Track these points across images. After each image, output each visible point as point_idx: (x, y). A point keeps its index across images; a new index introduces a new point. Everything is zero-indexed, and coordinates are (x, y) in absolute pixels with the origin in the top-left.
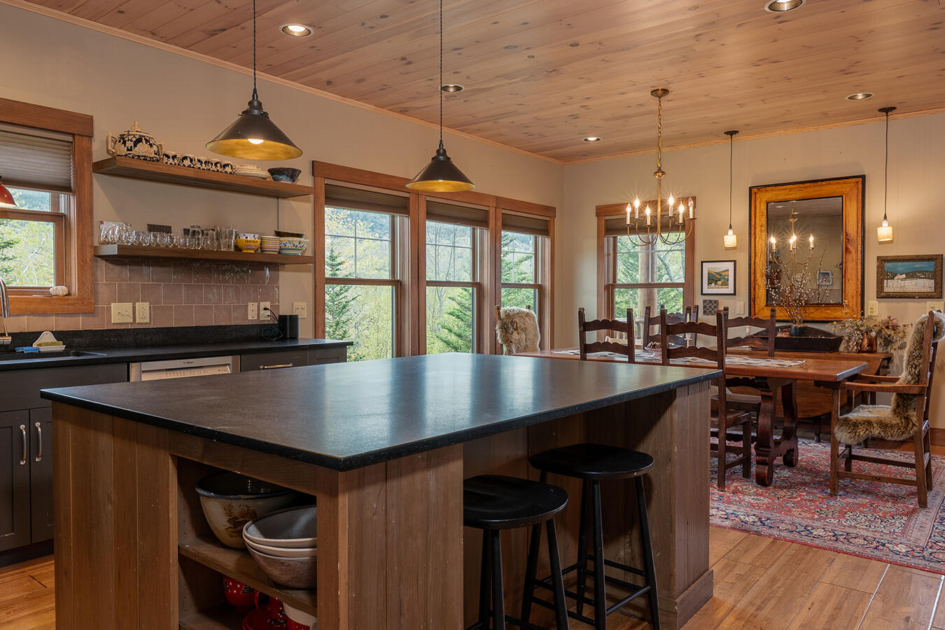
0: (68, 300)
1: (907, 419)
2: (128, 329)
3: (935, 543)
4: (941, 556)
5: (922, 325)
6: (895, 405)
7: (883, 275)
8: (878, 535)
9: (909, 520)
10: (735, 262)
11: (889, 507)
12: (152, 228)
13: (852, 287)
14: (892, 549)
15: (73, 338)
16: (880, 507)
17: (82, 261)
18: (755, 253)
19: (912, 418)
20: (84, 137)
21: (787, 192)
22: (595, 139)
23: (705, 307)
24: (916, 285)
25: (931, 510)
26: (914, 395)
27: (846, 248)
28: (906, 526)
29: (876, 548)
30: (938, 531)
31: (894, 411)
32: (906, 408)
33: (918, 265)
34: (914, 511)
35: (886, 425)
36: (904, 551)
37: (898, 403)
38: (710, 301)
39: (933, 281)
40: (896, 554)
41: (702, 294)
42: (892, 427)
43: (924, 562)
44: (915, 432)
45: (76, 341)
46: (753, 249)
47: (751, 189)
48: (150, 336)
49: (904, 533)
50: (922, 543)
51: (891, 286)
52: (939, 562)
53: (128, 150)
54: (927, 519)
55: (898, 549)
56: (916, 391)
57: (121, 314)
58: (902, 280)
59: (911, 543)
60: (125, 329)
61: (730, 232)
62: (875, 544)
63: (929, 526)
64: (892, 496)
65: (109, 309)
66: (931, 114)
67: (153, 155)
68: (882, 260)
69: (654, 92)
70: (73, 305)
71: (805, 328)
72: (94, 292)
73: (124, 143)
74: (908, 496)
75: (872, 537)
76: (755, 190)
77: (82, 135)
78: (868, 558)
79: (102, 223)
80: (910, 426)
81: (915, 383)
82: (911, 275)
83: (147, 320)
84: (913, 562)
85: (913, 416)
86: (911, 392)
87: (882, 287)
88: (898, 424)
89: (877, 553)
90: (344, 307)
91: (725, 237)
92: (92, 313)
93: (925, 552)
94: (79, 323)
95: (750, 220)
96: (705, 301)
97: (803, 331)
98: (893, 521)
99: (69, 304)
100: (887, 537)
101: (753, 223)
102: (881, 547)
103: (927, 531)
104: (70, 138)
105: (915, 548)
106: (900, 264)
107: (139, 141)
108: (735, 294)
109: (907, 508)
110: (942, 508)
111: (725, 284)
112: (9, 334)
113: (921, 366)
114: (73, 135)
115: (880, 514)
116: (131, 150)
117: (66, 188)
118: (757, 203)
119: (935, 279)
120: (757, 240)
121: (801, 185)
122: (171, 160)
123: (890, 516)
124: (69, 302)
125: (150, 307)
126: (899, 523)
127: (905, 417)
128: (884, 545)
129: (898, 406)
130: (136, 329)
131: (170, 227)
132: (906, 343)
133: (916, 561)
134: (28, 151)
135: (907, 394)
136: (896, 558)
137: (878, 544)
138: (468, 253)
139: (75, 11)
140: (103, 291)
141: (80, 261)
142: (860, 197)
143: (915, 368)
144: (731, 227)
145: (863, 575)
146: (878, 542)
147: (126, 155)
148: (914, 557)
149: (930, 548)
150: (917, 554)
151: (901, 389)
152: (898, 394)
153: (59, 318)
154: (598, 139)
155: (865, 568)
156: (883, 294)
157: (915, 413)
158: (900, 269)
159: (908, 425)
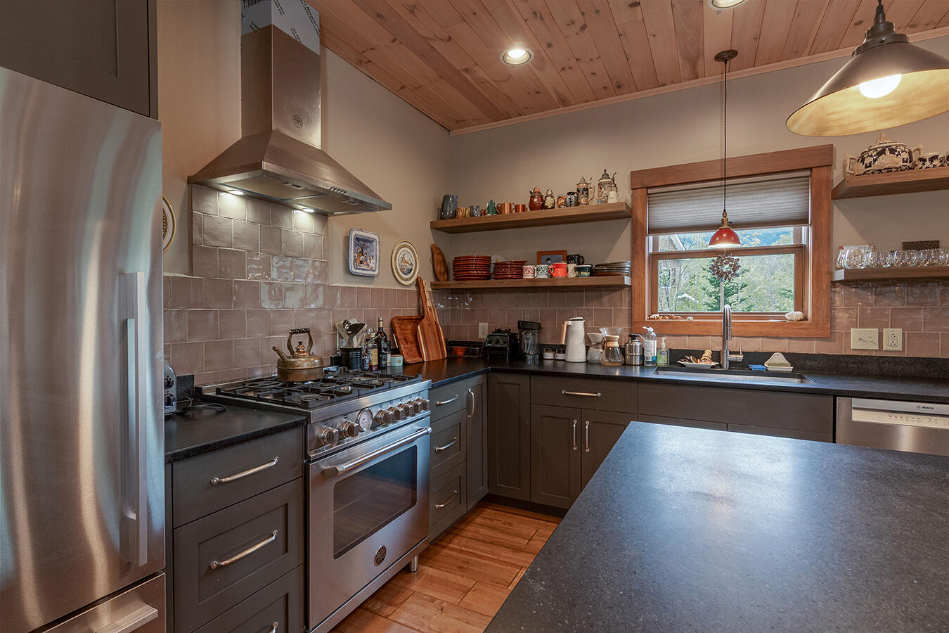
0: (801, 324)
2: (870, 356)
12: (908, 246)
15: (805, 360)
17: (817, 287)
20: (822, 168)
45: (808, 364)
48: (901, 367)
53: (866, 167)
57: (861, 340)
60: (867, 356)
65: (848, 335)
67: (901, 164)
70: (806, 329)
72: (832, 318)
73: (863, 161)
77: (820, 167)
79: (841, 248)
83: (900, 348)
92: (828, 338)
94: (812, 347)
99: (802, 329)
104: (808, 173)
107: (882, 152)
112: (743, 353)
114: (811, 169)
116: (870, 166)
117: (802, 221)
122: (928, 163)
124: (803, 326)
125: (903, 334)
130: (881, 357)
131: (938, 241)
134: (767, 195)
139: (813, 50)
140: (842, 317)
141: (815, 288)
147: (864, 173)
153: (793, 341)
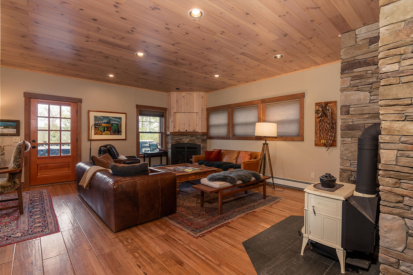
1: (15, 182)
3: (31, 226)
4: (36, 230)
5: (20, 146)
6: (8, 178)
8: (6, 234)
9: (17, 222)
11: (7, 219)
14: (14, 237)
16: (3, 221)
19: (17, 182)
24: (8, 131)
25: (25, 214)
26: (17, 173)
28: (17, 224)
29: (7, 239)
30: (31, 221)
31: (8, 181)
32: (14, 178)
34: (18, 217)
35: (5, 187)
36: (20, 235)
37: (10, 177)
40: (17, 238)
42: (7, 187)
43: (30, 236)
44: (18, 187)
49: (17, 228)
50: (27, 229)
52: (36, 233)
54: (25, 218)
55: (17, 235)
56: (18, 171)
59: (22, 230)
62: (6, 238)
63: (27, 221)
64: (6, 214)
66: (14, 69)
74: (13, 212)
75: (3, 236)
78: (5, 245)
80: (16, 185)
81: (17, 168)
82: (6, 127)
84: (26, 238)
85: (17, 181)
86: (16, 172)
88: (10, 185)
89: (8, 241)
93: (29, 232)
98: (11, 224)
100: (11, 232)
102: (9, 238)
103: (27, 223)
105: (24, 232)
109: (15, 217)
110: (29, 212)
113: (20, 161)
115: (4, 224)
119: (16, 129)
123: (8, 223)
126: (13, 224)
127: (13, 182)
128: (10, 237)
129: (10, 178)
132: (4, 153)
133: (27, 237)
135: (14, 173)
136: (18, 239)
137: (7, 237)
143: (18, 163)
145: (5, 255)
146: (7, 236)
148: (25, 236)
149: (31, 229)
150: (26, 234)
151: (11, 171)
152: (9, 174)
155: (5, 251)
157: (18, 180)
159: (15, 185)
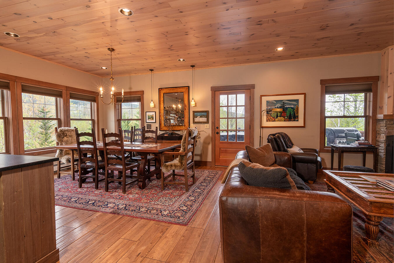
1: (182, 163)
3: (180, 208)
4: (177, 214)
7: (194, 117)
9: (179, 198)
10: (155, 112)
11: (177, 193)
13: (186, 120)
14: (163, 213)
18: (161, 109)
21: (169, 90)
22: (105, 68)
23: (147, 127)
24: (202, 119)
25: (190, 191)
27: (185, 108)
29: (157, 214)
30: (184, 202)
31: (179, 161)
32: (182, 160)
33: (203, 114)
34: (183, 194)
38: (149, 125)
39: (206, 118)
40: (162, 216)
41: (146, 122)
46: (160, 108)
47: (159, 89)
50: (175, 209)
51: (197, 120)
54: (185, 197)
58: (199, 118)
59: (172, 209)
61: (152, 102)
63: (183, 200)
64: (181, 188)
68: (194, 112)
69: (109, 49)
71: (172, 133)
76: (160, 89)
81: (184, 152)
82: (201, 117)
87: (194, 120)
89: (156, 217)
90: (50, 127)
91: (150, 104)
93: (173, 213)
95: (159, 99)
96: (147, 125)
97: (172, 134)
101: (160, 100)
106: (198, 113)
108: (156, 122)
109: (182, 192)
110: (193, 191)
111: (153, 119)
113: (185, 146)
115: (172, 197)
118: (161, 93)
119: (207, 118)
120: (161, 105)
121: (173, 89)
129: (180, 159)
135: (182, 155)
138: (89, 110)
142: (188, 93)
144: (152, 101)
149: (176, 211)
154: (106, 68)
156: (194, 122)
157: (184, 161)
158: (199, 115)
